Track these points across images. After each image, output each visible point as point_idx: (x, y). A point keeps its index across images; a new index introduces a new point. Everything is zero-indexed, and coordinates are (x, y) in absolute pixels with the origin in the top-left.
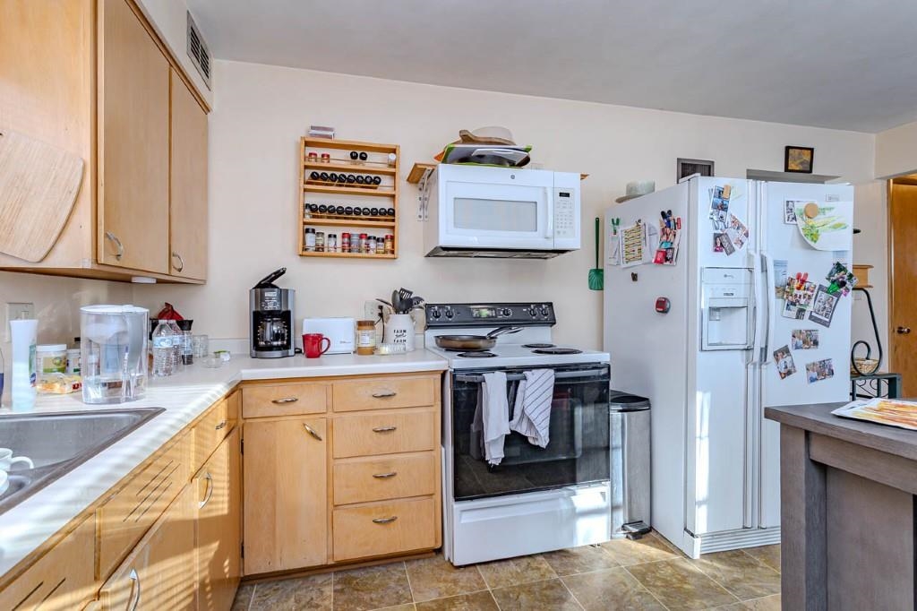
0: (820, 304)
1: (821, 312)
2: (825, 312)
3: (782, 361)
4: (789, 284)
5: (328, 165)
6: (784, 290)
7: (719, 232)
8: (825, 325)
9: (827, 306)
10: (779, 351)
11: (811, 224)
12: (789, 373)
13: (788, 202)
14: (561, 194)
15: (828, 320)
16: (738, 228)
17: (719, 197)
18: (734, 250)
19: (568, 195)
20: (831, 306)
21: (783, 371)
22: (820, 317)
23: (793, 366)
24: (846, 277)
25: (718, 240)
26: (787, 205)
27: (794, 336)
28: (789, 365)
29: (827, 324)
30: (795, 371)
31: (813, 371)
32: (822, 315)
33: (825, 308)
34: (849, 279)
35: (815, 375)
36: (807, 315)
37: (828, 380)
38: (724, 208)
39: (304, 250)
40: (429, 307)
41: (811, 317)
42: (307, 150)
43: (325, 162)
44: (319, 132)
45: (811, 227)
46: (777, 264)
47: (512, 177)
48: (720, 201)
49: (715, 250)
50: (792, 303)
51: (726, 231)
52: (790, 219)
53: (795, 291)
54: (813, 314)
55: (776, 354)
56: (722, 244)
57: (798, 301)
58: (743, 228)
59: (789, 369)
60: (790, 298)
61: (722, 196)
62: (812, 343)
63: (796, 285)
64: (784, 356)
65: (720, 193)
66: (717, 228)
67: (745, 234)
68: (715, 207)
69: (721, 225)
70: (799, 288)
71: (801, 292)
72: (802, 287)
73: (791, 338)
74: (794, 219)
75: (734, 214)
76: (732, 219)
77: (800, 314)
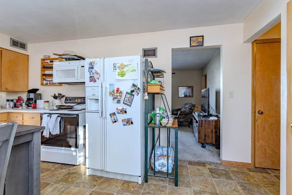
0: (127, 98)
1: (127, 101)
2: (129, 101)
3: (113, 118)
4: (113, 92)
5: (48, 64)
6: (112, 94)
7: (91, 75)
8: (129, 106)
9: (130, 99)
10: (112, 114)
11: (122, 71)
12: (115, 122)
13: (114, 64)
14: (82, 67)
15: (130, 104)
16: (97, 74)
17: (91, 65)
18: (96, 81)
19: (83, 67)
20: (131, 99)
21: (113, 121)
22: (127, 103)
23: (117, 119)
24: (137, 89)
26: (114, 65)
28: (115, 119)
29: (130, 106)
30: (118, 121)
31: (125, 122)
32: (128, 102)
33: (129, 100)
34: (138, 90)
35: (125, 123)
36: (122, 102)
37: (131, 125)
38: (92, 68)
39: (42, 84)
40: (66, 97)
41: (124, 103)
42: (43, 61)
43: (47, 64)
44: (45, 57)
45: (123, 72)
46: (110, 85)
47: (69, 63)
48: (91, 66)
49: (90, 81)
50: (115, 98)
51: (93, 75)
52: (114, 70)
53: (116, 94)
54: (125, 102)
55: (110, 115)
56: (92, 79)
57: (117, 97)
58: (99, 74)
59: (115, 120)
60: (114, 96)
61: (92, 64)
62: (124, 112)
63: (116, 92)
64: (114, 116)
65: (91, 63)
66: (90, 75)
67: (100, 76)
68: (90, 68)
69: (92, 73)
70: (117, 93)
71: (118, 94)
72: (118, 93)
73: (116, 110)
74: (116, 69)
75: (96, 70)
76: (95, 71)
77: (119, 102)
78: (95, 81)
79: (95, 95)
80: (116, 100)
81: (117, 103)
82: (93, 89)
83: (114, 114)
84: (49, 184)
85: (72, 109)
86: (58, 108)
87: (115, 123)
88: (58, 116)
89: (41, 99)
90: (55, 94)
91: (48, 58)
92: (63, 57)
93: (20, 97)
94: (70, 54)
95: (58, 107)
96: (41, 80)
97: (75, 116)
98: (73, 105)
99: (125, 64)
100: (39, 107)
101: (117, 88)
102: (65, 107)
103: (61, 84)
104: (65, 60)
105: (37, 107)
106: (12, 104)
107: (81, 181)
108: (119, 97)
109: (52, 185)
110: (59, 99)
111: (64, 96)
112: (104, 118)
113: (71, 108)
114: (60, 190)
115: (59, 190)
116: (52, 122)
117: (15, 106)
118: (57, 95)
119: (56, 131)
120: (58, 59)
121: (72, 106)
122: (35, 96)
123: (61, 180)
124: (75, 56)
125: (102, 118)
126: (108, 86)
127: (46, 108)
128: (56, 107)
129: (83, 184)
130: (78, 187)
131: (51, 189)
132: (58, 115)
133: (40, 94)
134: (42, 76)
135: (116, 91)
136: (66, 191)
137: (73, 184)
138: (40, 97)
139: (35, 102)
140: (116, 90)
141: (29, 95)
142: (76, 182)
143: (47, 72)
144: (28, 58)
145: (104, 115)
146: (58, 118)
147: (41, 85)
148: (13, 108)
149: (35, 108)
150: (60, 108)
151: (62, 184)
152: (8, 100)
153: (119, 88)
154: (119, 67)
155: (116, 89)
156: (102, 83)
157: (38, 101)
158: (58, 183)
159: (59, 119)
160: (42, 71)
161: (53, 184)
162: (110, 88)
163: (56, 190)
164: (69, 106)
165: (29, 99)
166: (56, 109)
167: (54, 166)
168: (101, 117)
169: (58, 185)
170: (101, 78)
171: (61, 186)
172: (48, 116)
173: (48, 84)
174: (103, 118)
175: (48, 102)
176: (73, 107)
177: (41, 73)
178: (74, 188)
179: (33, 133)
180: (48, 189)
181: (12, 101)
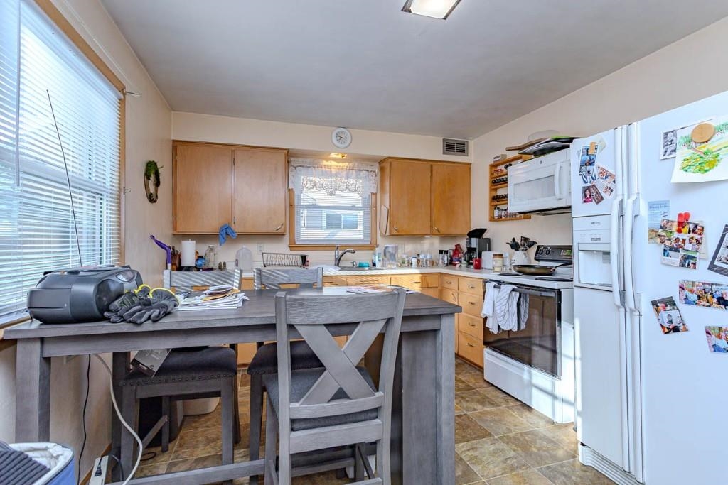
3: (664, 314)
5: (502, 174)
6: (659, 233)
7: (589, 185)
10: (662, 301)
11: (703, 150)
12: (676, 330)
13: (666, 134)
16: (606, 178)
17: (587, 154)
18: (602, 199)
21: (666, 325)
23: (682, 321)
25: (587, 193)
26: (665, 138)
27: (682, 288)
28: (676, 321)
30: (686, 330)
31: (719, 337)
35: (722, 343)
36: (702, 263)
38: (591, 163)
39: (492, 219)
40: (539, 247)
41: (712, 267)
42: (493, 169)
43: (500, 174)
44: (497, 159)
45: (705, 153)
46: (652, 206)
47: (541, 162)
48: (588, 158)
49: (585, 202)
50: (671, 249)
51: (595, 183)
52: (668, 152)
53: (676, 235)
54: (716, 263)
55: (654, 303)
56: (591, 195)
57: (682, 247)
58: (611, 175)
59: (675, 323)
60: (668, 243)
61: (589, 153)
62: (715, 300)
63: (675, 228)
64: (668, 308)
65: (587, 151)
66: (585, 182)
67: (614, 182)
68: (583, 164)
69: (589, 178)
70: (679, 231)
71: (685, 235)
72: (685, 230)
73: (678, 289)
74: (674, 151)
75: (601, 166)
76: (600, 171)
77: (688, 261)
78: (599, 199)
79: (599, 239)
80: (676, 258)
81: (683, 266)
82: (593, 223)
83: (670, 302)
84: (490, 435)
85: (551, 275)
86: (518, 271)
87: (672, 335)
88: (513, 290)
89: (490, 250)
90: (514, 240)
91: (503, 160)
92: (528, 150)
93: (459, 245)
94: (542, 140)
95: (517, 268)
96: (490, 208)
97: (552, 294)
98: (553, 264)
99: (715, 124)
100: (487, 267)
101: (680, 215)
102: (533, 270)
103: (526, 215)
104: (533, 156)
105: (483, 266)
106: (446, 258)
107: (559, 468)
108: (688, 246)
109: (494, 439)
110: (523, 250)
111: (534, 243)
112: (632, 311)
113: (547, 273)
114: (508, 462)
115: (506, 459)
116: (502, 301)
117: (451, 263)
118: (518, 241)
119: (510, 324)
120: (521, 158)
121: (551, 268)
122: (479, 244)
123: (515, 439)
124: (556, 140)
125: (622, 310)
126: (644, 211)
127: (497, 269)
128: (514, 269)
129: (563, 478)
130: (549, 478)
131: (492, 448)
132: (514, 287)
133: (488, 240)
134: (491, 202)
135: (676, 224)
136: (521, 471)
137: (538, 463)
138: (487, 245)
139: (480, 256)
140: (676, 220)
141: (470, 242)
142: (546, 463)
143: (500, 192)
144: (470, 169)
145: (630, 303)
146: (514, 293)
147: (490, 220)
148: (447, 265)
149: (478, 267)
150: (523, 270)
151: (514, 451)
152: (441, 252)
153: (689, 212)
154: (689, 142)
155: (674, 218)
156: (621, 202)
157: (483, 253)
158: (508, 443)
159: (516, 296)
160: (491, 190)
161: (496, 440)
162: (651, 216)
163: (500, 455)
164: (544, 267)
165: (470, 250)
166: (514, 272)
167: (507, 401)
168: (619, 307)
169: (506, 447)
170: (620, 188)
171: (512, 454)
172: (495, 287)
173: (503, 217)
174: (628, 310)
175: (501, 255)
176: (554, 270)
177: (490, 194)
178: (539, 475)
179: (440, 315)
180: (486, 446)
181: (446, 252)
